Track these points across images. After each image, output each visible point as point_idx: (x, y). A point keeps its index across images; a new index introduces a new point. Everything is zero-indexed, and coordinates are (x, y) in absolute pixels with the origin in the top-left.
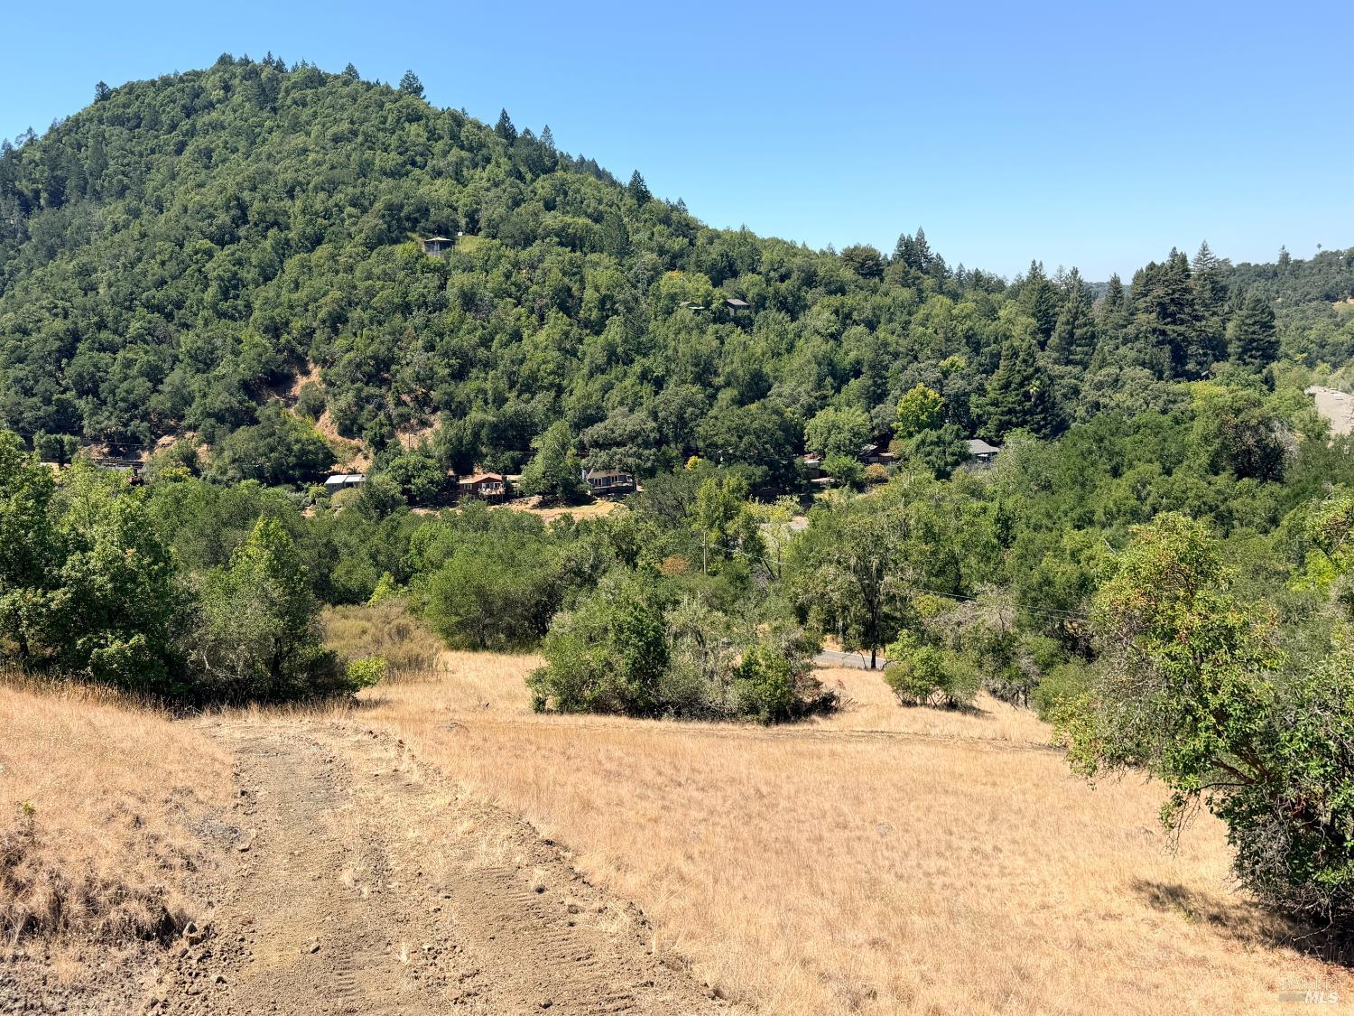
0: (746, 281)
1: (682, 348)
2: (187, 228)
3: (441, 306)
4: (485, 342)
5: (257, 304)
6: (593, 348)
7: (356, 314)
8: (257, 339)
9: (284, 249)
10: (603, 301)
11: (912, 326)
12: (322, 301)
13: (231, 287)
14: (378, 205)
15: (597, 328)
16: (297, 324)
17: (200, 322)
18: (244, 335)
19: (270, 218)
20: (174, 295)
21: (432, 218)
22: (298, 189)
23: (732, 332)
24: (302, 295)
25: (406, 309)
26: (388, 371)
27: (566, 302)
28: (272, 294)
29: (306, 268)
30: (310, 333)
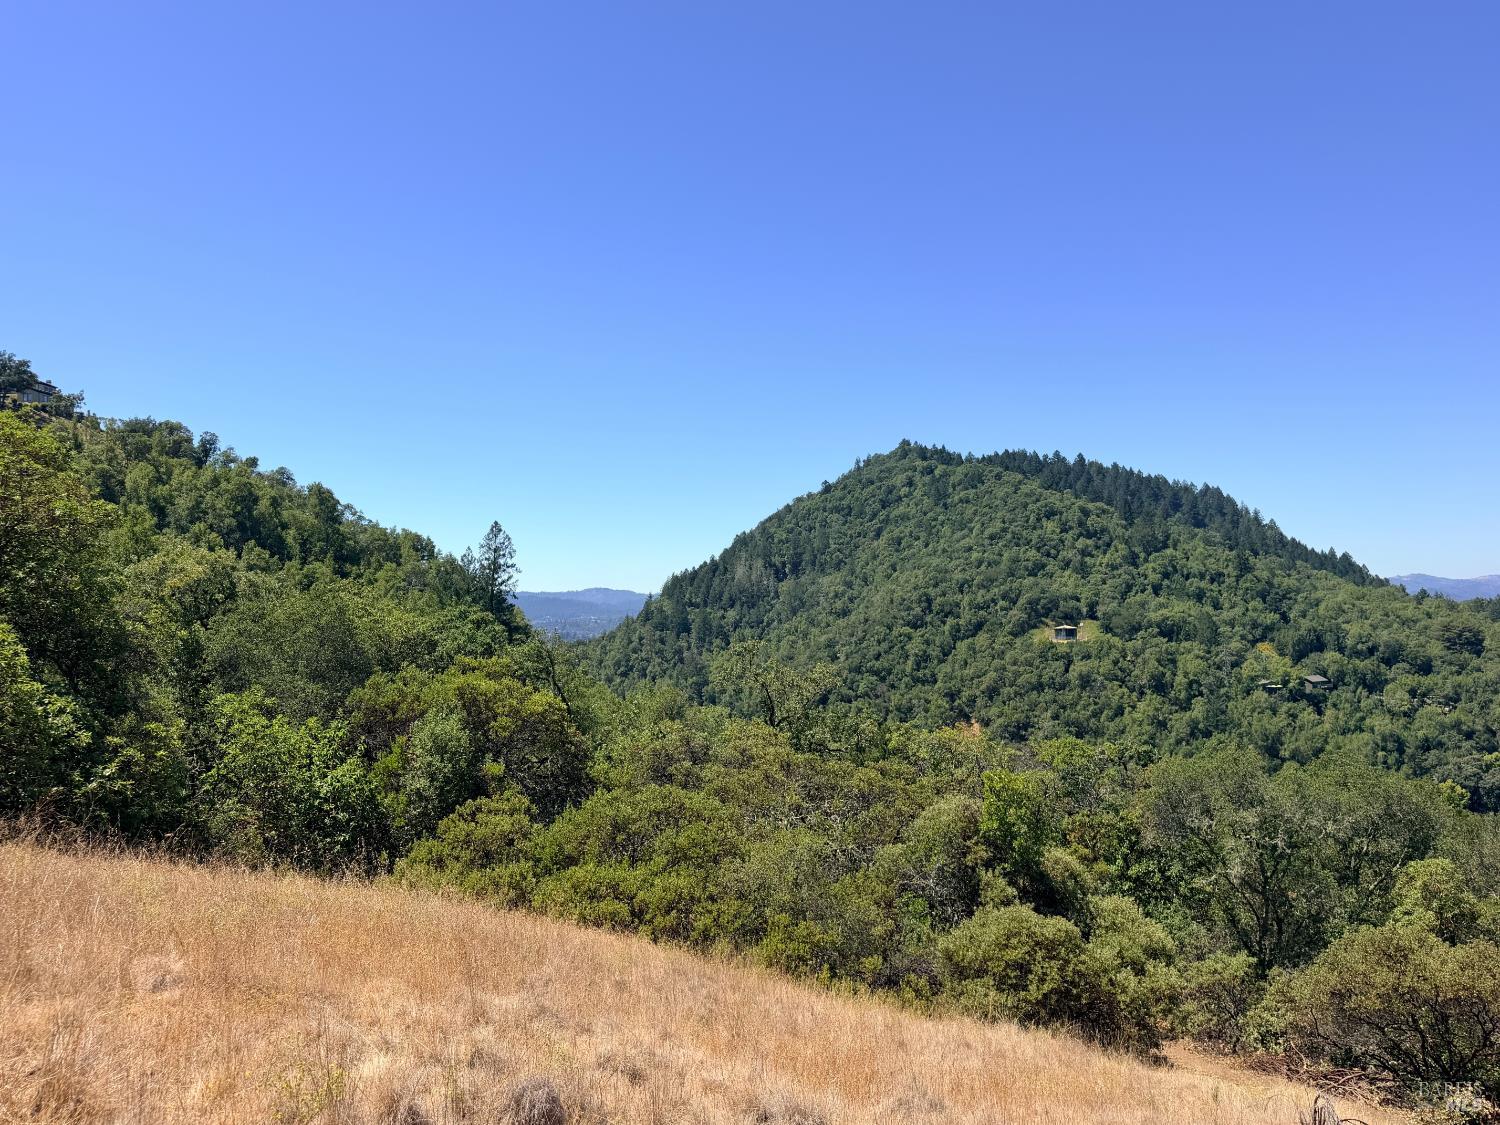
0: (1330, 657)
1: (1256, 726)
2: (895, 617)
3: (1063, 687)
4: (1096, 715)
5: (940, 677)
6: (1180, 722)
7: (1006, 691)
8: (940, 702)
9: (957, 635)
10: (1190, 684)
12: (983, 679)
13: (923, 660)
14: (1022, 601)
15: (1186, 706)
16: (966, 694)
17: (903, 686)
18: (933, 697)
19: (947, 609)
20: (886, 664)
21: (1061, 609)
22: (966, 586)
23: (1304, 710)
24: (969, 671)
25: (1039, 687)
26: (1026, 730)
27: (1160, 686)
28: (949, 670)
29: (972, 649)
30: (972, 701)
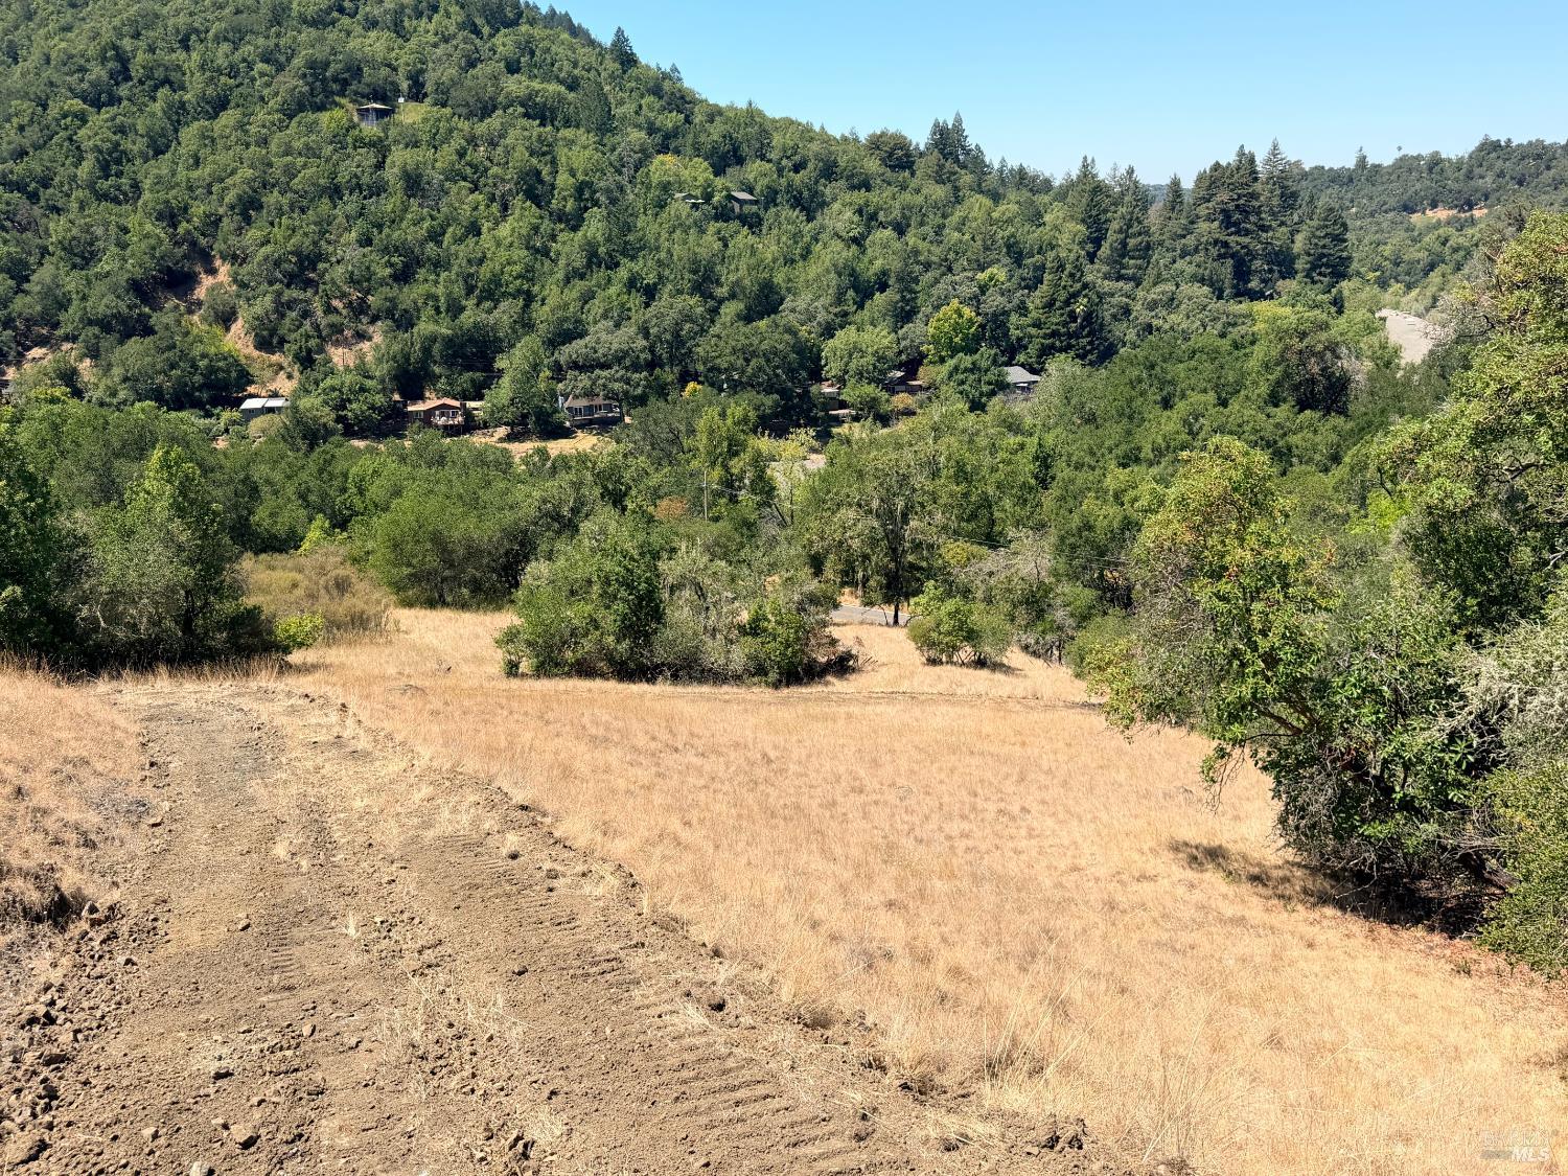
0: (754, 169)
1: (677, 250)
2: (52, 84)
3: (378, 190)
4: (435, 236)
5: (147, 184)
6: (569, 247)
7: (272, 198)
8: (148, 227)
9: (179, 115)
10: (580, 189)
11: (947, 231)
12: (229, 181)
13: (112, 161)
14: (297, 62)
15: (575, 222)
16: (198, 210)
17: (75, 205)
18: (132, 222)
19: (159, 74)
20: (38, 169)
21: (367, 79)
22: (194, 37)
23: (738, 232)
24: (204, 172)
25: (335, 192)
26: (314, 270)
27: (535, 189)
28: (165, 172)
29: (209, 140)
30: (213, 222)
